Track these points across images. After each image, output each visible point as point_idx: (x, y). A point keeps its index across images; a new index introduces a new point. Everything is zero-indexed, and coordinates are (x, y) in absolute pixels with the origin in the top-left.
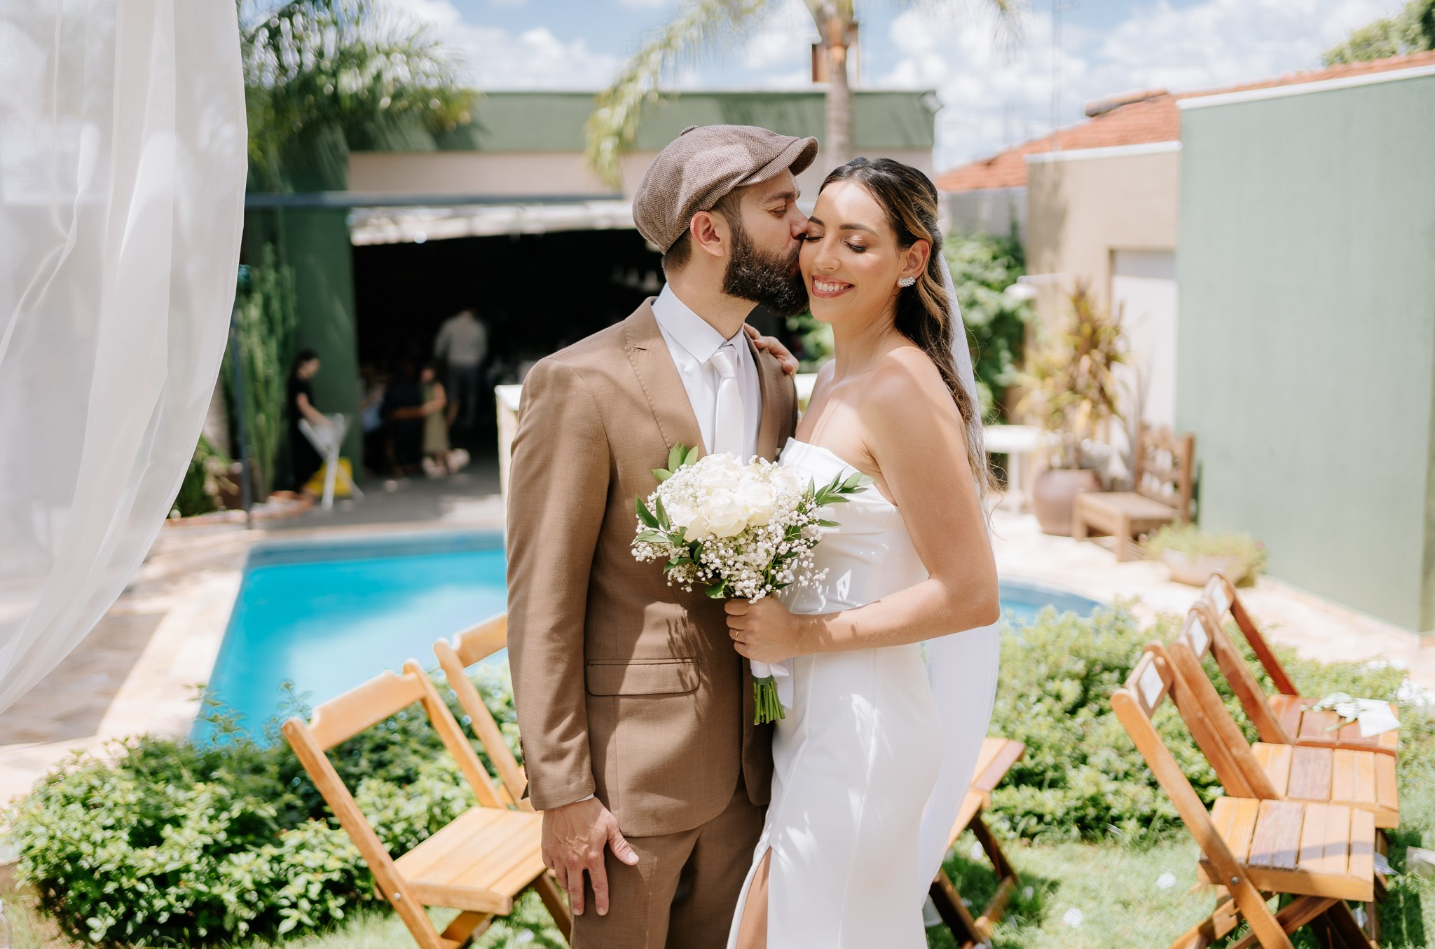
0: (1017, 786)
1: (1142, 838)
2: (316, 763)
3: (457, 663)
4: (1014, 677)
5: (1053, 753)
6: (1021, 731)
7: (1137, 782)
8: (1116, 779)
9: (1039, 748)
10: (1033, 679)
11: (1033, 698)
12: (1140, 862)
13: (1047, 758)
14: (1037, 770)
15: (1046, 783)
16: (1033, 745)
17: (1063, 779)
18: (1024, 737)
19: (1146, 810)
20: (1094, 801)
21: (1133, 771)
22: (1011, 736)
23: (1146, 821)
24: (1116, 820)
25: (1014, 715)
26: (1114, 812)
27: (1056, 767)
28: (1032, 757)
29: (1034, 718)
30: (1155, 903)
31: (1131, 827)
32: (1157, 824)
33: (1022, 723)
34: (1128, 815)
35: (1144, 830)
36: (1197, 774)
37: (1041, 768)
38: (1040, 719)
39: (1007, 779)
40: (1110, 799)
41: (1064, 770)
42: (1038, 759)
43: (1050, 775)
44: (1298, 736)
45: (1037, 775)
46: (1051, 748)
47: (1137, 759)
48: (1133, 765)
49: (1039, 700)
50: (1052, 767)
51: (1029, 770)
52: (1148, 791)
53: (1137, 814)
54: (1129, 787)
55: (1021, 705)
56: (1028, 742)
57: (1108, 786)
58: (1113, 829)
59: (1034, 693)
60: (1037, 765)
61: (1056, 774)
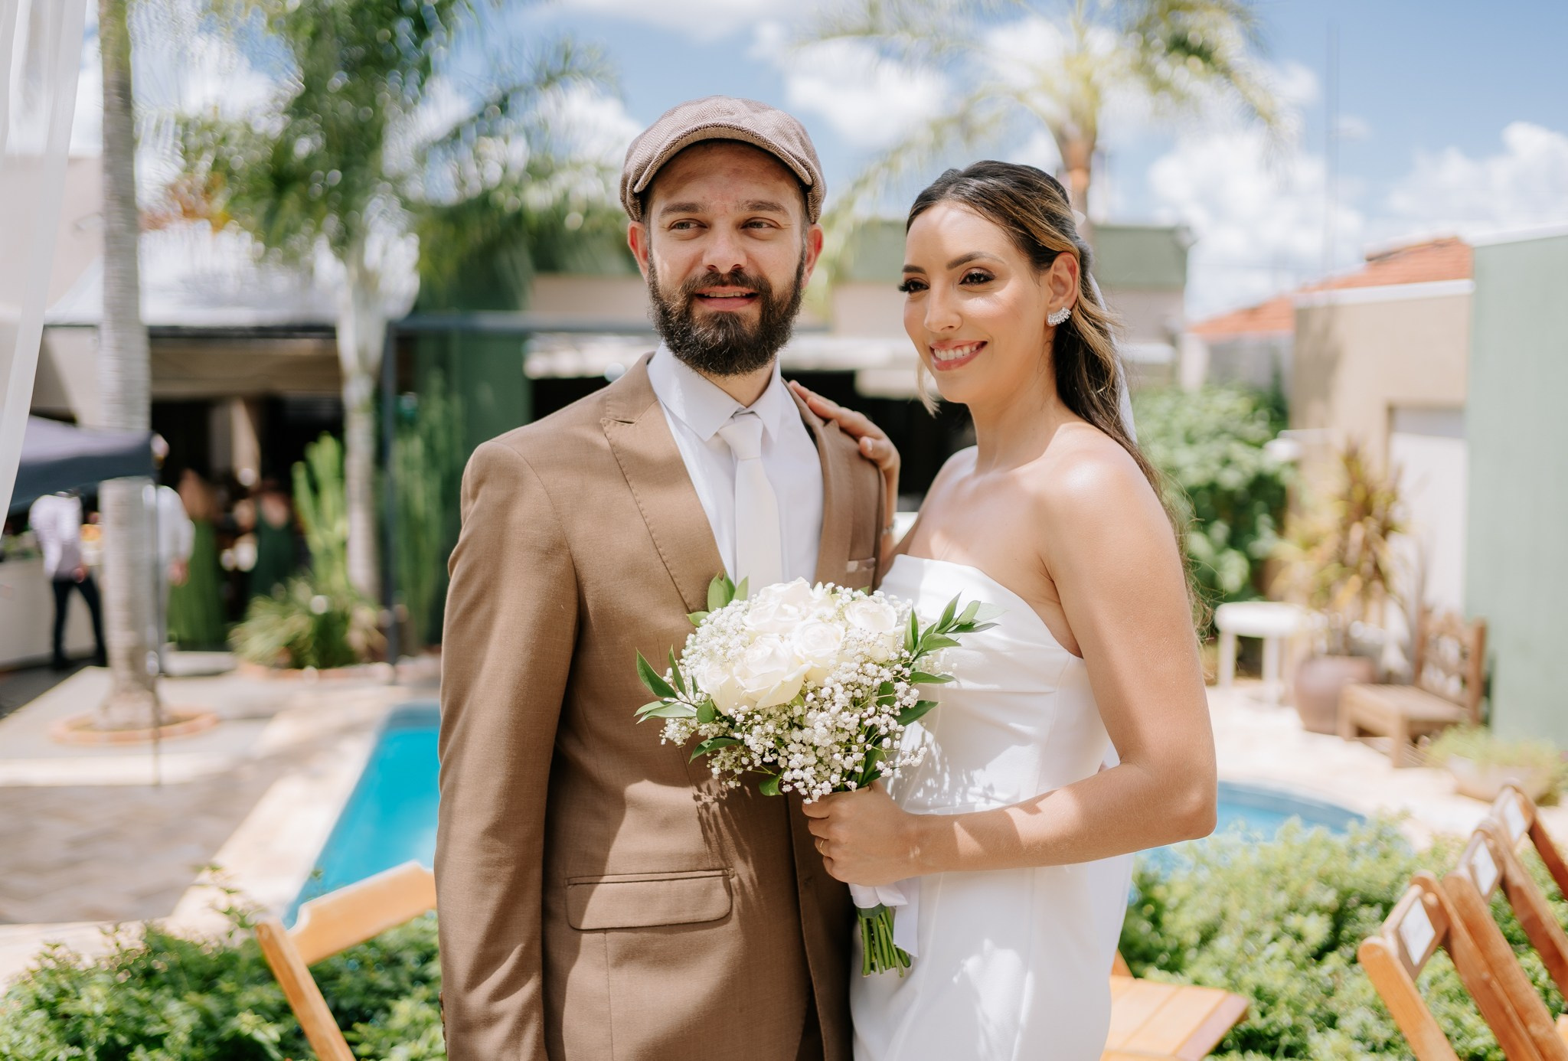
0: (1243, 1051)
4: (1243, 906)
5: (1292, 1010)
6: (1250, 979)
9: (1272, 1001)
10: (1269, 910)
11: (1267, 936)
13: (1283, 1017)
14: (1269, 1033)
15: (1280, 1051)
16: (1265, 998)
17: (1303, 1046)
18: (1254, 987)
22: (1235, 986)
25: (1240, 958)
27: (1295, 1030)
28: (1263, 1015)
29: (1267, 962)
33: (1253, 968)
37: (1275, 1029)
38: (1275, 963)
39: (1230, 1042)
41: (1306, 1035)
42: (1270, 1017)
43: (1286, 1040)
45: (1271, 1038)
46: (1288, 1003)
49: (1274, 940)
50: (1290, 1029)
51: (1259, 1031)
55: (1251, 945)
56: (1258, 993)
59: (1269, 930)
60: (1269, 1025)
61: (1294, 1038)
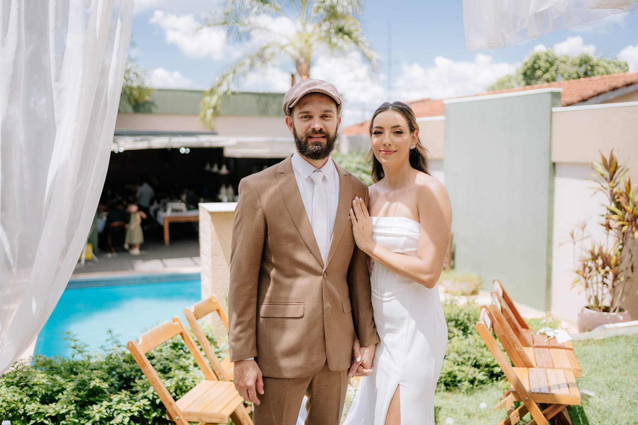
1: (472, 388)
2: (142, 359)
3: (194, 318)
7: (467, 365)
8: (458, 365)
12: (471, 399)
19: (471, 377)
20: (449, 374)
21: (464, 361)
23: (472, 382)
24: (460, 381)
26: (458, 379)
30: (481, 414)
31: (466, 384)
32: (476, 383)
34: (464, 380)
35: (471, 386)
40: (457, 373)
44: (534, 343)
47: (466, 356)
48: (464, 359)
52: (473, 369)
53: (467, 379)
54: (464, 368)
57: (456, 368)
58: (459, 384)
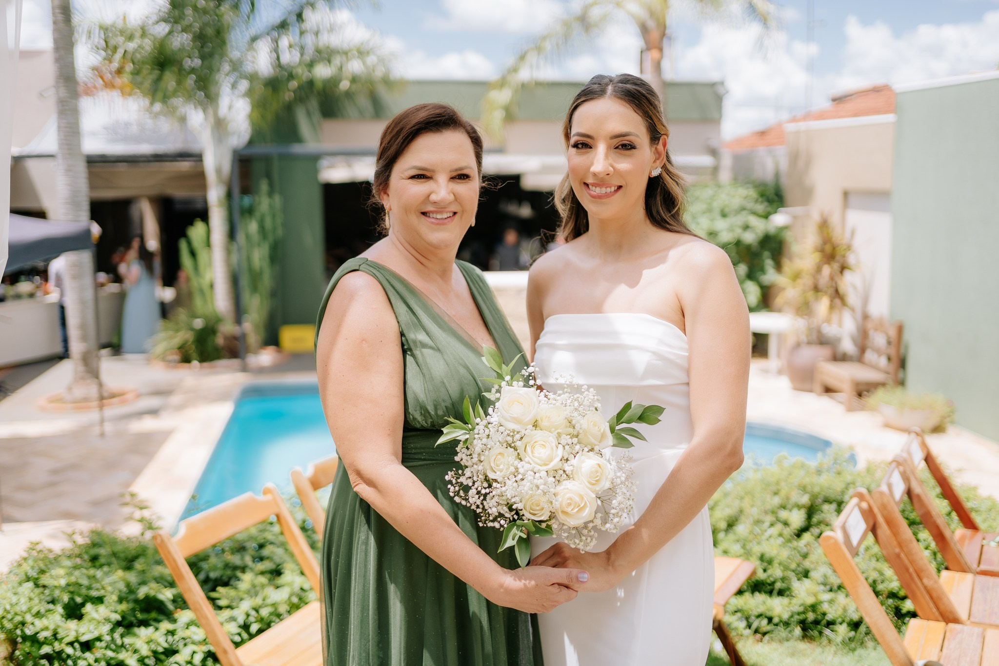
0: (753, 592)
1: (851, 640)
4: (752, 506)
5: (782, 568)
6: (757, 550)
8: (831, 590)
9: (770, 562)
10: (768, 507)
11: (767, 524)
12: (848, 660)
13: (776, 572)
14: (769, 581)
15: (775, 592)
16: (766, 561)
17: (788, 589)
18: (759, 554)
19: (855, 617)
22: (748, 554)
23: (855, 625)
24: (830, 624)
25: (751, 537)
26: (828, 617)
27: (783, 579)
28: (765, 571)
29: (767, 540)
31: (843, 630)
32: (863, 628)
33: (759, 543)
34: (840, 620)
35: (852, 633)
36: (896, 588)
37: (772, 579)
38: (772, 540)
39: (745, 587)
40: (826, 606)
41: (790, 583)
42: (769, 572)
43: (778, 585)
44: (978, 566)
45: (770, 585)
46: (780, 564)
49: (772, 525)
50: (781, 579)
51: (762, 581)
53: (847, 619)
54: (841, 597)
55: (757, 530)
56: (762, 558)
57: (825, 596)
58: (827, 630)
59: (769, 519)
60: (769, 577)
61: (783, 585)
